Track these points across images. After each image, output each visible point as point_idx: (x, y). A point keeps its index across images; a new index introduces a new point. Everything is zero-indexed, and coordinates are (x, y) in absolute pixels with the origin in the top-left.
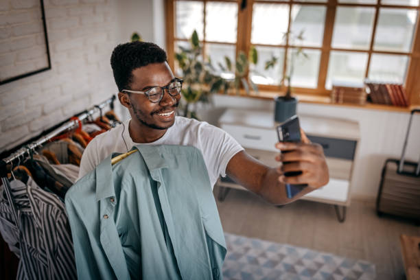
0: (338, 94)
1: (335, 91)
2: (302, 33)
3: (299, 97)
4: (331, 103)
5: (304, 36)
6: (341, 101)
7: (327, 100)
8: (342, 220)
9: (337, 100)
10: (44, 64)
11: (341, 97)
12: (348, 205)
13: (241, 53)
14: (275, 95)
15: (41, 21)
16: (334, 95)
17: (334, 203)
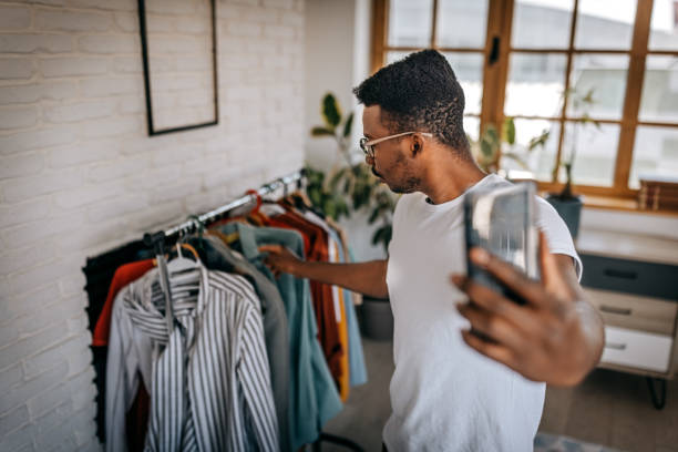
0: (650, 194)
1: (645, 190)
2: (591, 92)
4: (638, 210)
5: (595, 97)
6: (656, 206)
7: (632, 204)
8: (659, 406)
9: (650, 204)
10: (210, 118)
11: (656, 198)
12: (670, 377)
13: (490, 127)
16: (644, 197)
17: (644, 373)
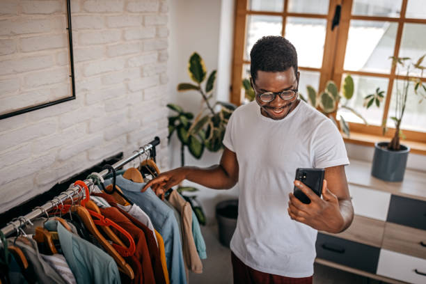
2: (421, 60)
3: (410, 145)
14: (376, 140)
15: (66, 32)
